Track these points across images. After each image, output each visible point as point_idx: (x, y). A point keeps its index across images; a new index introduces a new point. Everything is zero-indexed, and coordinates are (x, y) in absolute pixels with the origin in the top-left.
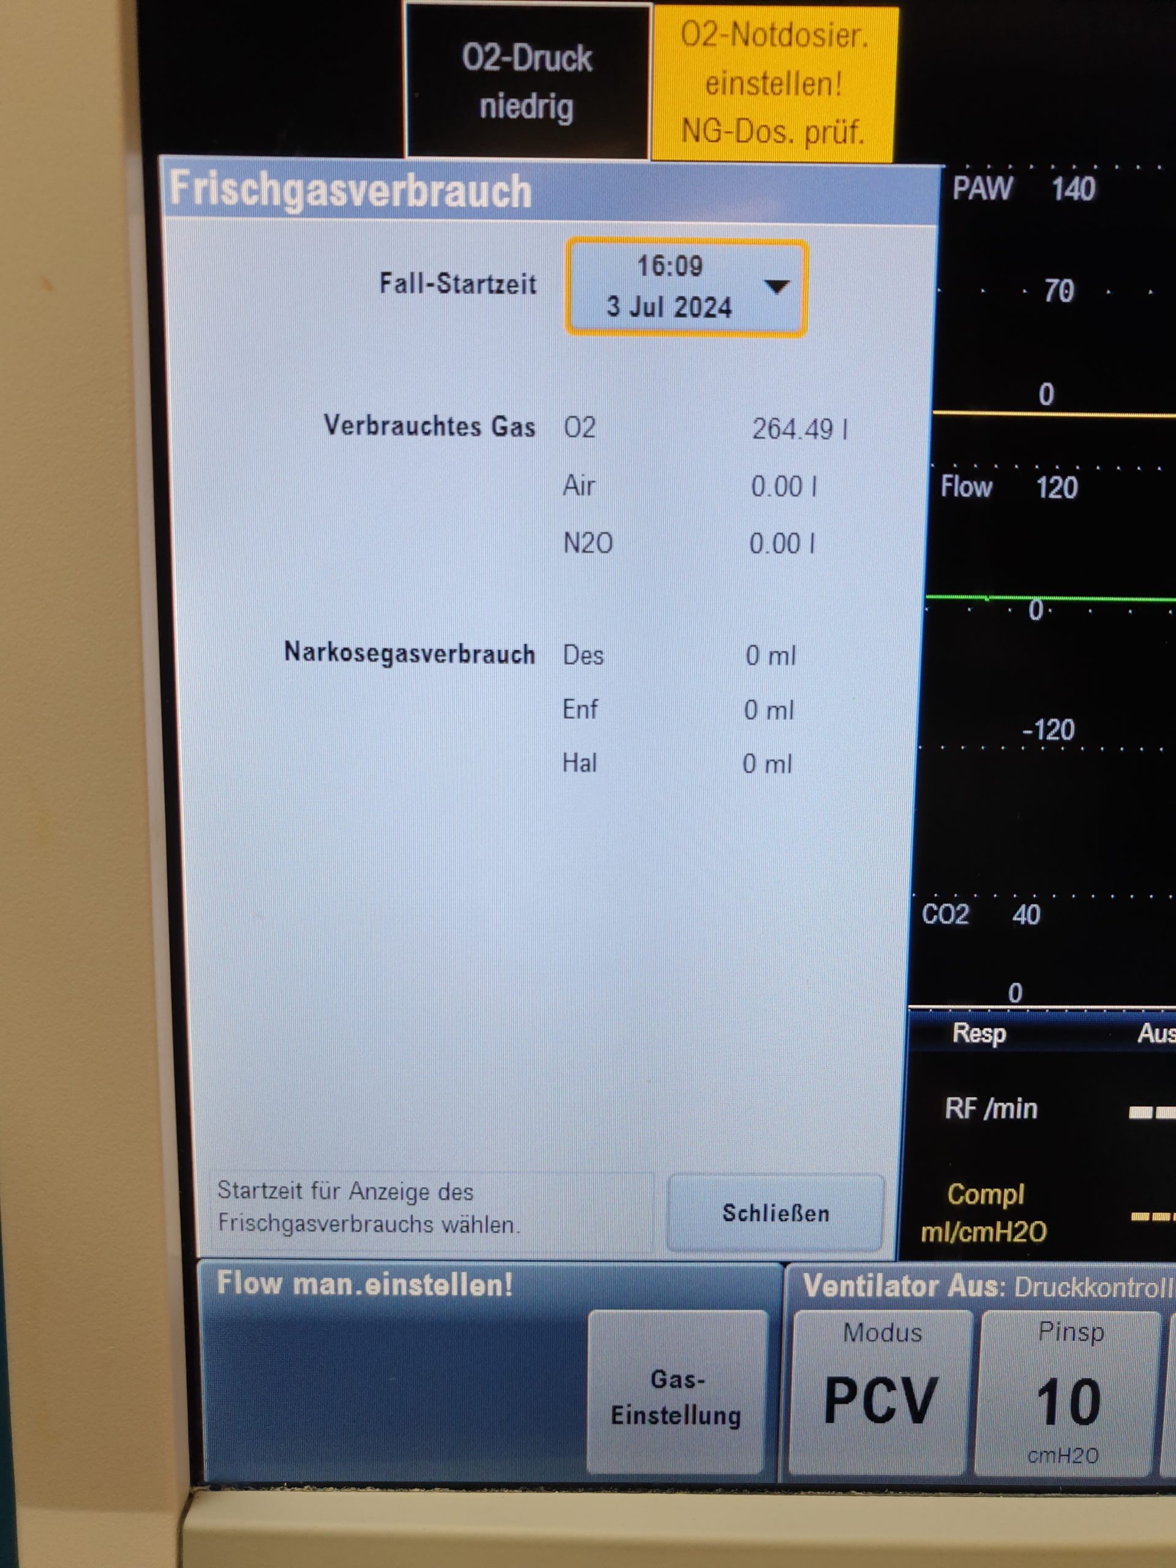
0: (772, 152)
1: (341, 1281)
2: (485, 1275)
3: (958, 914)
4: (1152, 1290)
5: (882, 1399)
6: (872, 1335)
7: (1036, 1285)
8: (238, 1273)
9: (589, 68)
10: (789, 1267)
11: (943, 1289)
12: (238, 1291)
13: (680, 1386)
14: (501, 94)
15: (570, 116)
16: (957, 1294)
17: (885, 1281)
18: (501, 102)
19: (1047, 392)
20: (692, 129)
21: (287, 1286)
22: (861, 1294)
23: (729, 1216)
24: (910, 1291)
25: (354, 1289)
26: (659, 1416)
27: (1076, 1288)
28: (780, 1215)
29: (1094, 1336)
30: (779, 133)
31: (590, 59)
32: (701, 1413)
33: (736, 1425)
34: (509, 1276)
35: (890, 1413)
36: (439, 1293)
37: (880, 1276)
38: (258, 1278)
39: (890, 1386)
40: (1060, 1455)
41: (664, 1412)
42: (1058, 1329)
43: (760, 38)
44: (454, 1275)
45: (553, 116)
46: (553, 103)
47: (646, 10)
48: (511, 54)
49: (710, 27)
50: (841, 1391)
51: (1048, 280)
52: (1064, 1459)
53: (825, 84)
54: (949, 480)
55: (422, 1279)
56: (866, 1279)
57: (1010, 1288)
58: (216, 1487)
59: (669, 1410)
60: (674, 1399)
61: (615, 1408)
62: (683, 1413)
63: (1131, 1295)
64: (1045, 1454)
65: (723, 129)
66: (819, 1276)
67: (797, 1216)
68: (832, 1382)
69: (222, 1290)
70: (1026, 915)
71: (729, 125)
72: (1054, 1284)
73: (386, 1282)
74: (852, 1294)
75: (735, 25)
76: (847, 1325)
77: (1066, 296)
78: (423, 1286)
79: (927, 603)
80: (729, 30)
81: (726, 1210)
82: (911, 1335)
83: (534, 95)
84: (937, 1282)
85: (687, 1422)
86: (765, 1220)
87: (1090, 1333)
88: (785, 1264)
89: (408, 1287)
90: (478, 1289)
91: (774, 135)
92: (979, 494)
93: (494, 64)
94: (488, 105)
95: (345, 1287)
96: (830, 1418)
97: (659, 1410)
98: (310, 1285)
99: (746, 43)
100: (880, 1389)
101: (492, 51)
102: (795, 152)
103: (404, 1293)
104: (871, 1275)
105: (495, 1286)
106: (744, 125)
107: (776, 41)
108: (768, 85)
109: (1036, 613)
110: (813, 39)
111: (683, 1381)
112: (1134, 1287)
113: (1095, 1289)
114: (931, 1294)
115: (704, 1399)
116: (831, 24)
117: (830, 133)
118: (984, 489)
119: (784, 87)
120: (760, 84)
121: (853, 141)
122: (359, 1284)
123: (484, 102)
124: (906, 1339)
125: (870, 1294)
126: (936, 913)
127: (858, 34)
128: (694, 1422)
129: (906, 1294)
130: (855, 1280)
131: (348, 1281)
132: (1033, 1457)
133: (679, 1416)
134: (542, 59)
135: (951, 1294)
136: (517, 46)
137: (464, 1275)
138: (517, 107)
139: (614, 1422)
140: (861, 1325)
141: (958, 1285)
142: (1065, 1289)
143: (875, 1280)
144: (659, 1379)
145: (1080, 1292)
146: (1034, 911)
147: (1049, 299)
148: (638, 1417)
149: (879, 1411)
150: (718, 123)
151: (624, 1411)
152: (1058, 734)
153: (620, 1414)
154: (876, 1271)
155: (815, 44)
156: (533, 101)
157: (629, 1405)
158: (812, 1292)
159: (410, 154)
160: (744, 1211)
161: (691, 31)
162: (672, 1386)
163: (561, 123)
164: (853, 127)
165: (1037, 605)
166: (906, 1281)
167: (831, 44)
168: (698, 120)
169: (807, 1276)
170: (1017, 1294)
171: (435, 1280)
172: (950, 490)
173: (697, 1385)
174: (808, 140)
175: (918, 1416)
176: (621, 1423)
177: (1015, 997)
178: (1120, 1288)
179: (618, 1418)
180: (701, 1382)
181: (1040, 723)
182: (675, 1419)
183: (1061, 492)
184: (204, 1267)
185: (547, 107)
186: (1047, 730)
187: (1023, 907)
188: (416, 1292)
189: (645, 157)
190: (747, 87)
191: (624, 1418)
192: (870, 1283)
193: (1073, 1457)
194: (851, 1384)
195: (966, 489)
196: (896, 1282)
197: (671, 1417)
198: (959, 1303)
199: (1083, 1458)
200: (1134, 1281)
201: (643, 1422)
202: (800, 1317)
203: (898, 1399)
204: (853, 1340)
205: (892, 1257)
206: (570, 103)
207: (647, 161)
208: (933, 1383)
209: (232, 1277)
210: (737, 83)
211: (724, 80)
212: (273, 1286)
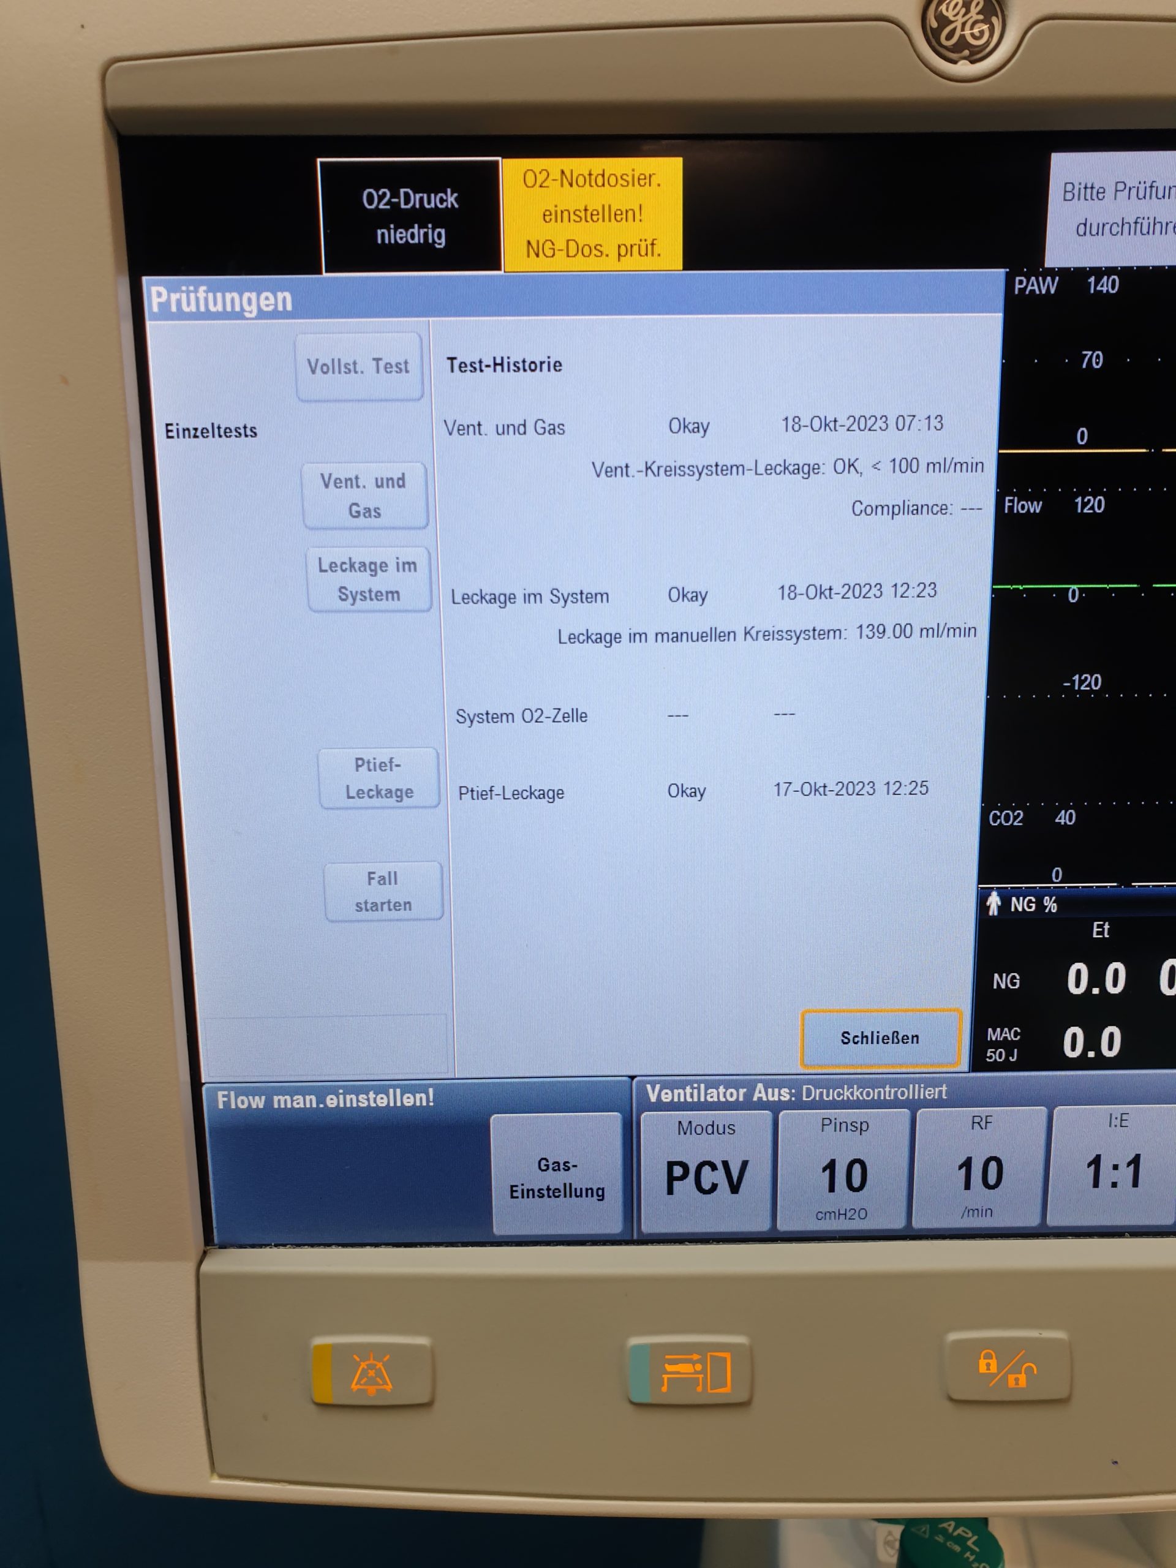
0: (593, 264)
1: (308, 1098)
2: (413, 1090)
4: (903, 1094)
5: (708, 1177)
6: (699, 1130)
7: (818, 1091)
8: (232, 1094)
9: (456, 206)
10: (636, 1080)
11: (749, 1095)
12: (233, 1106)
13: (559, 1170)
14: (392, 226)
15: (443, 240)
16: (760, 1099)
17: (706, 1090)
18: (392, 231)
20: (534, 249)
21: (269, 1102)
22: (689, 1099)
24: (725, 1096)
25: (318, 1104)
26: (545, 1192)
27: (847, 1093)
29: (861, 1128)
30: (597, 250)
31: (456, 199)
32: (576, 1189)
33: (602, 1198)
34: (431, 1091)
35: (714, 1187)
36: (380, 1105)
37: (702, 1086)
38: (247, 1097)
39: (714, 1167)
40: (839, 1214)
41: (548, 1189)
42: (835, 1123)
43: (581, 181)
44: (391, 1091)
45: (430, 241)
46: (430, 231)
47: (497, 162)
48: (398, 197)
49: (544, 174)
50: (678, 1171)
52: (842, 1217)
53: (630, 214)
55: (367, 1094)
56: (693, 1088)
57: (799, 1095)
58: (223, 1246)
59: (552, 1187)
60: (555, 1180)
61: (512, 1187)
62: (562, 1190)
63: (888, 1098)
64: (828, 1214)
65: (557, 247)
66: (658, 1087)
68: (671, 1165)
69: (221, 1106)
71: (560, 244)
72: (831, 1091)
73: (341, 1097)
74: (682, 1100)
75: (563, 172)
76: (680, 1122)
78: (368, 1100)
80: (558, 177)
82: (727, 1130)
83: (416, 226)
84: (745, 1090)
85: (565, 1196)
87: (858, 1125)
88: (632, 1078)
89: (358, 1101)
90: (409, 1101)
91: (594, 252)
93: (386, 204)
94: (383, 234)
95: (311, 1101)
96: (670, 1191)
97: (545, 1188)
98: (286, 1101)
99: (571, 185)
100: (706, 1169)
101: (384, 194)
102: (610, 263)
103: (355, 1105)
104: (696, 1085)
105: (421, 1098)
106: (572, 245)
107: (593, 183)
108: (588, 215)
109: (1074, 597)
110: (620, 181)
111: (562, 1166)
112: (890, 1092)
113: (861, 1093)
114: (741, 1099)
115: (577, 1179)
116: (633, 170)
117: (635, 248)
118: (1036, 507)
119: (600, 216)
120: (582, 214)
121: (653, 255)
122: (321, 1100)
123: (379, 232)
124: (724, 1133)
125: (696, 1100)
127: (653, 178)
128: (571, 1196)
129: (722, 1099)
130: (684, 1089)
131: (313, 1098)
132: (820, 1216)
133: (560, 1192)
134: (421, 199)
135: (755, 1099)
136: (402, 191)
137: (398, 1091)
138: (404, 235)
139: (512, 1197)
140: (690, 1122)
141: (760, 1092)
142: (839, 1095)
143: (699, 1089)
144: (544, 1165)
145: (850, 1096)
148: (529, 1193)
149: (706, 1186)
150: (553, 244)
151: (519, 1189)
153: (516, 1191)
154: (699, 1082)
155: (622, 185)
156: (416, 231)
157: (523, 1185)
158: (653, 1099)
159: (326, 272)
161: (530, 176)
162: (554, 1170)
163: (437, 246)
164: (653, 244)
165: (1074, 591)
166: (722, 1089)
167: (633, 185)
168: (538, 242)
169: (649, 1087)
170: (804, 1099)
171: (377, 1095)
172: (1011, 508)
173: (572, 1169)
174: (619, 255)
175: (735, 1188)
176: (517, 1197)
178: (879, 1093)
179: (515, 1194)
180: (575, 1166)
182: (557, 1194)
184: (207, 1089)
185: (426, 235)
186: (1081, 682)
188: (364, 1104)
189: (499, 269)
190: (573, 217)
191: (519, 1194)
192: (696, 1091)
193: (849, 1215)
194: (685, 1167)
195: (1023, 507)
196: (714, 1090)
197: (554, 1192)
198: (761, 1105)
199: (856, 1216)
200: (890, 1088)
201: (533, 1197)
202: (645, 1117)
203: (720, 1177)
204: (685, 1133)
206: (443, 231)
207: (501, 273)
208: (745, 1164)
209: (228, 1096)
210: (566, 214)
211: (556, 212)
212: (258, 1102)
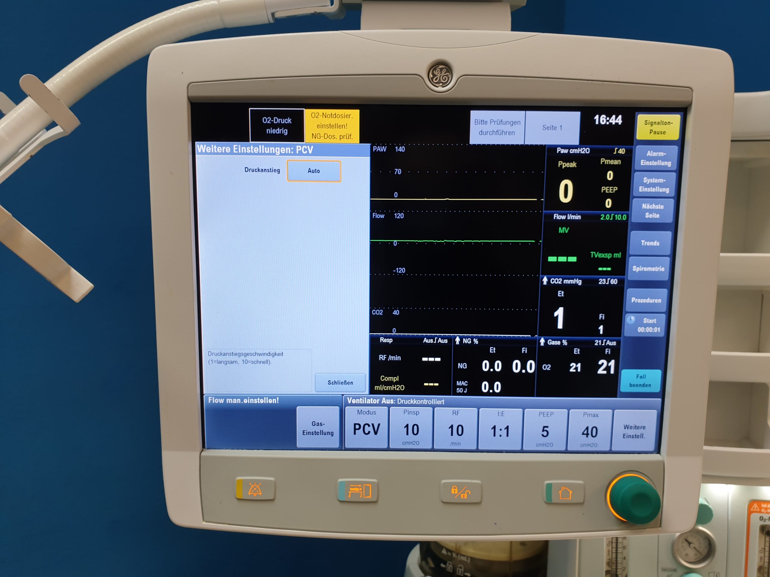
0: (332, 141)
1: (238, 400)
2: (272, 398)
3: (380, 312)
4: (430, 402)
5: (367, 429)
6: (364, 413)
7: (403, 401)
8: (213, 398)
9: (291, 123)
10: (344, 396)
11: (380, 401)
12: (213, 402)
13: (319, 425)
14: (271, 128)
15: (287, 133)
16: (384, 403)
17: (367, 399)
18: (271, 130)
19: (396, 194)
20: (314, 136)
21: (225, 401)
22: (361, 403)
23: (330, 383)
24: (373, 402)
25: (241, 402)
26: (314, 433)
27: (412, 402)
28: (341, 383)
29: (417, 413)
30: (334, 137)
31: (291, 121)
32: (324, 432)
33: (332, 435)
34: (278, 398)
35: (369, 432)
36: (261, 403)
37: (365, 398)
38: (218, 399)
39: (369, 426)
40: (410, 443)
41: (315, 432)
42: (408, 412)
43: (329, 116)
44: (265, 398)
45: (283, 133)
46: (283, 130)
47: (303, 110)
48: (273, 120)
49: (318, 114)
50: (357, 427)
51: (395, 169)
52: (411, 444)
53: (344, 126)
54: (374, 214)
55: (257, 399)
56: (362, 399)
57: (396, 402)
58: (208, 448)
59: (316, 431)
60: (318, 429)
61: (303, 431)
62: (320, 432)
63: (425, 404)
64: (406, 443)
65: (321, 136)
66: (351, 398)
67: (345, 383)
68: (355, 424)
69: (209, 402)
70: (396, 313)
71: (322, 135)
72: (407, 401)
73: (249, 400)
74: (359, 403)
75: (323, 113)
76: (358, 410)
77: (399, 173)
78: (257, 401)
79: (371, 242)
80: (322, 114)
81: (329, 382)
82: (373, 413)
83: (279, 128)
84: (379, 400)
85: (321, 434)
86: (338, 384)
87: (416, 413)
88: (343, 395)
89: (254, 401)
90: (270, 401)
91: (332, 137)
92: (381, 217)
93: (270, 122)
94: (268, 131)
95: (239, 401)
96: (355, 434)
97: (314, 431)
98: (231, 401)
99: (326, 117)
100: (367, 426)
101: (269, 119)
102: (337, 141)
103: (253, 402)
104: (363, 398)
105: (274, 401)
106: (326, 135)
107: (332, 117)
108: (331, 126)
109: (395, 244)
110: (341, 117)
111: (320, 424)
112: (426, 402)
113: (417, 402)
114: (378, 403)
115: (325, 429)
116: (344, 113)
117: (345, 137)
118: (382, 216)
119: (334, 127)
120: (329, 126)
121: (350, 139)
122: (242, 400)
123: (267, 130)
124: (372, 414)
125: (363, 403)
126: (375, 312)
127: (350, 115)
128: (322, 434)
129: (372, 403)
130: (360, 399)
131: (240, 400)
132: (404, 443)
133: (319, 433)
134: (280, 121)
135: (382, 403)
136: (275, 118)
137: (267, 398)
138: (275, 131)
139: (303, 434)
140: (361, 410)
141: (384, 401)
142: (409, 402)
143: (364, 399)
144: (314, 424)
145: (413, 403)
146: (398, 312)
147: (396, 173)
148: (309, 433)
149: (367, 432)
150: (320, 135)
151: (306, 432)
152: (401, 271)
153: (305, 432)
154: (364, 397)
155: (341, 118)
156: (278, 130)
157: (307, 430)
158: (350, 402)
159: (251, 141)
160: (333, 382)
161: (313, 114)
162: (317, 425)
163: (285, 134)
164: (350, 135)
165: (395, 242)
166: (372, 399)
167: (344, 118)
168: (315, 134)
169: (348, 398)
170: (398, 403)
171: (260, 399)
172: (375, 217)
173: (323, 425)
174: (340, 138)
175: (376, 433)
176: (305, 435)
177: (394, 331)
178: (422, 402)
179: (304, 433)
180: (324, 424)
181: (397, 269)
182: (318, 434)
183: (400, 217)
184: (206, 396)
185: (281, 131)
186: (399, 270)
187: (395, 311)
188: (256, 402)
189: (303, 141)
190: (326, 127)
191: (305, 433)
192: (363, 400)
193: (413, 443)
194: (360, 425)
195: (378, 216)
196: (369, 400)
197: (317, 433)
198: (384, 405)
199: (415, 444)
200: (426, 400)
201: (310, 434)
202: (347, 408)
203: (371, 429)
204: (360, 414)
205: (368, 394)
206: (287, 130)
207: (304, 143)
208: (379, 425)
209: (212, 399)
210: (324, 126)
211: (321, 125)
212: (222, 401)
